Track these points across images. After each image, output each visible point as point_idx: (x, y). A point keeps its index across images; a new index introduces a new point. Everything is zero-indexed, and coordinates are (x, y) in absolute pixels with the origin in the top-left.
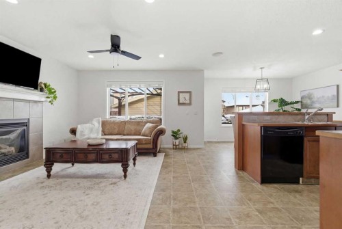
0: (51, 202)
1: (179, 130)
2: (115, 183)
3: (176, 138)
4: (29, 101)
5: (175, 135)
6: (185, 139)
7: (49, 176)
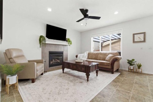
0: (57, 82)
1: (133, 60)
2: (82, 82)
3: (131, 65)
4: (63, 45)
5: (130, 63)
6: (139, 67)
7: (63, 72)
